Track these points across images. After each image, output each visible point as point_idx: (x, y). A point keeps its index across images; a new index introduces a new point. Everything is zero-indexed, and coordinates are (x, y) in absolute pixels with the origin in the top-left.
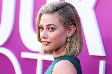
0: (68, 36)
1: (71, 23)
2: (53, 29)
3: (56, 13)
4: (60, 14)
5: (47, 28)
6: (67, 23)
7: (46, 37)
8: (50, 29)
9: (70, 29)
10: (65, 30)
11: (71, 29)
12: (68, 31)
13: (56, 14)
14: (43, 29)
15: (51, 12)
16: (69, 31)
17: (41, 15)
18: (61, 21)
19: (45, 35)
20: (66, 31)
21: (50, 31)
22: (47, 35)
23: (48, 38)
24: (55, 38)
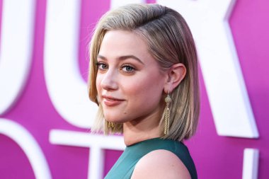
0: (166, 90)
1: (176, 56)
2: (131, 69)
3: (141, 28)
4: (152, 34)
5: (116, 66)
6: (168, 57)
7: (114, 86)
8: (125, 69)
9: (173, 73)
10: (161, 73)
11: (174, 71)
12: (167, 77)
13: (143, 31)
14: (106, 66)
15: (129, 26)
16: (170, 78)
17: (104, 31)
18: (152, 50)
19: (112, 82)
20: (163, 76)
21: (124, 73)
22: (117, 84)
23: (120, 91)
24: (136, 92)
